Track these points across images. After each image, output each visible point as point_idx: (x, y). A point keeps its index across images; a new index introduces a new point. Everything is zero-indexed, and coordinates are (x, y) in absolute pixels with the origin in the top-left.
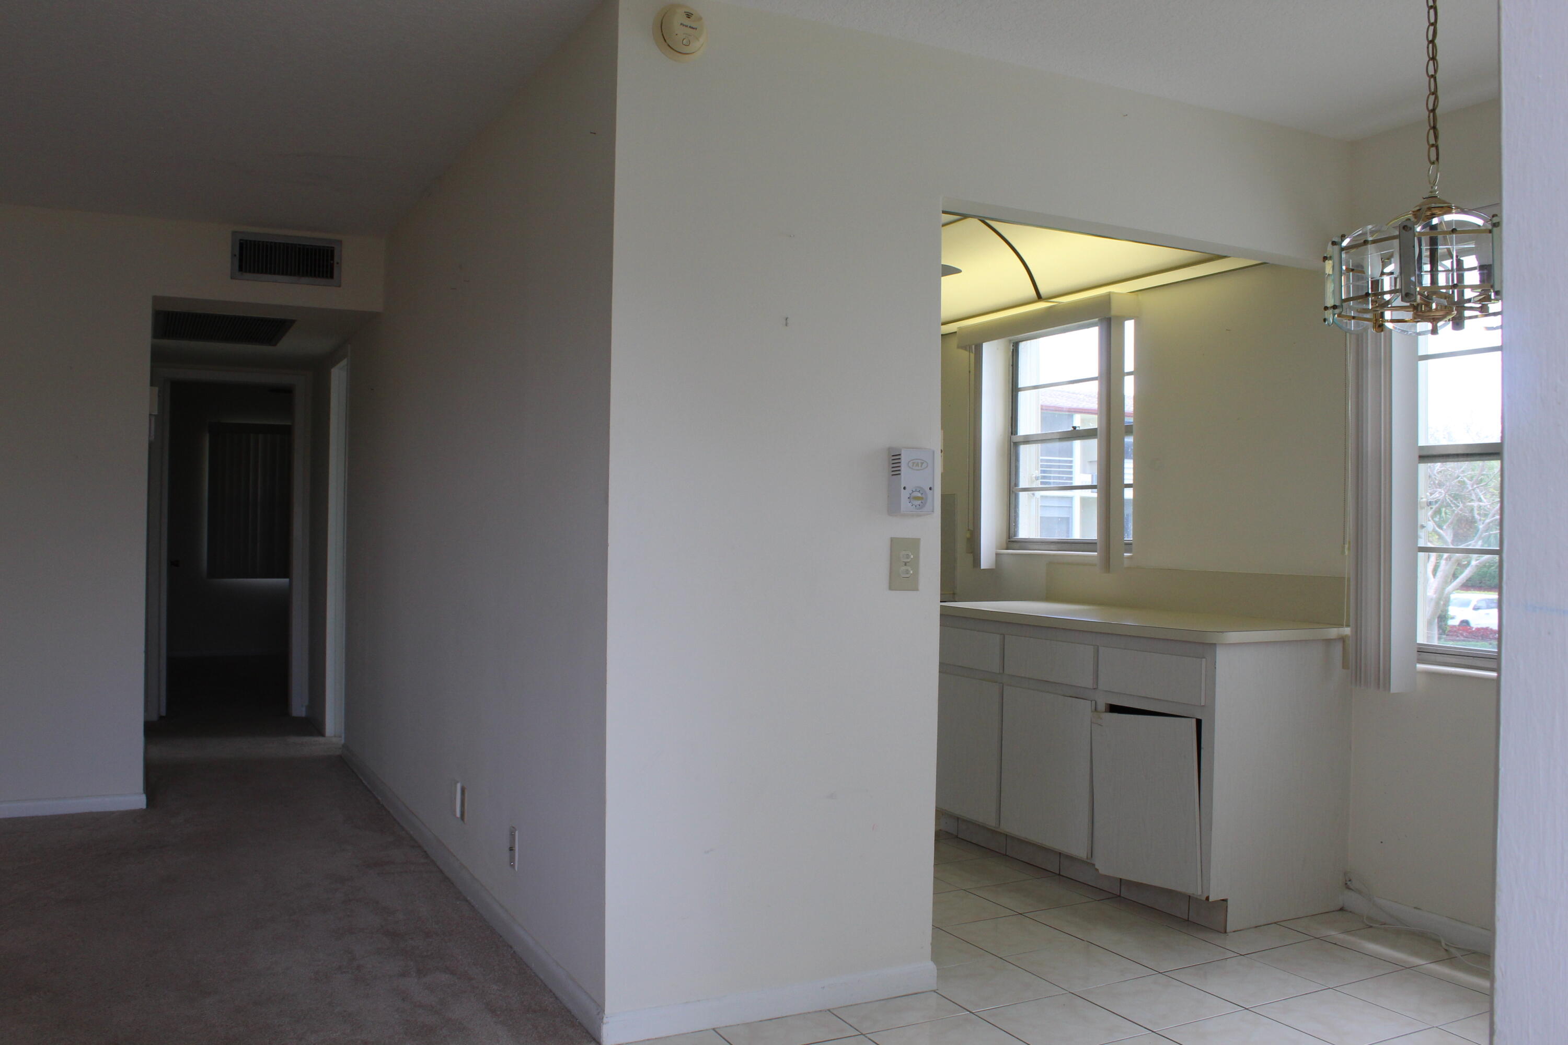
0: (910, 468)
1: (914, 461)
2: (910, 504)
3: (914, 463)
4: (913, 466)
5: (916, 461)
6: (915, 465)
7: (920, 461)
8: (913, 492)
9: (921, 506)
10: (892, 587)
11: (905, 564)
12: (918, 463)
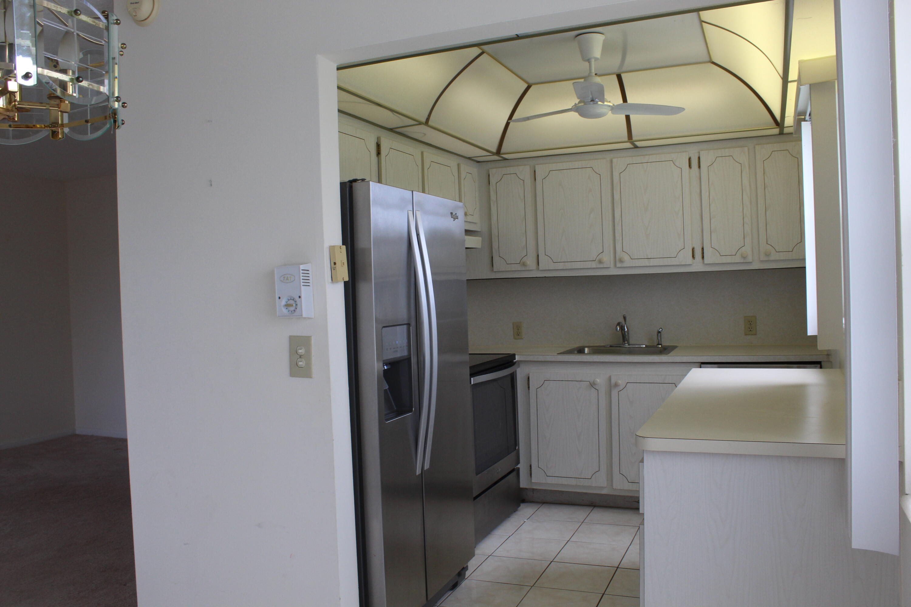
0: (281, 281)
2: (287, 310)
3: (284, 277)
4: (284, 279)
5: (287, 276)
7: (289, 276)
8: (289, 300)
9: (294, 311)
10: (293, 374)
11: (300, 357)
12: (287, 278)
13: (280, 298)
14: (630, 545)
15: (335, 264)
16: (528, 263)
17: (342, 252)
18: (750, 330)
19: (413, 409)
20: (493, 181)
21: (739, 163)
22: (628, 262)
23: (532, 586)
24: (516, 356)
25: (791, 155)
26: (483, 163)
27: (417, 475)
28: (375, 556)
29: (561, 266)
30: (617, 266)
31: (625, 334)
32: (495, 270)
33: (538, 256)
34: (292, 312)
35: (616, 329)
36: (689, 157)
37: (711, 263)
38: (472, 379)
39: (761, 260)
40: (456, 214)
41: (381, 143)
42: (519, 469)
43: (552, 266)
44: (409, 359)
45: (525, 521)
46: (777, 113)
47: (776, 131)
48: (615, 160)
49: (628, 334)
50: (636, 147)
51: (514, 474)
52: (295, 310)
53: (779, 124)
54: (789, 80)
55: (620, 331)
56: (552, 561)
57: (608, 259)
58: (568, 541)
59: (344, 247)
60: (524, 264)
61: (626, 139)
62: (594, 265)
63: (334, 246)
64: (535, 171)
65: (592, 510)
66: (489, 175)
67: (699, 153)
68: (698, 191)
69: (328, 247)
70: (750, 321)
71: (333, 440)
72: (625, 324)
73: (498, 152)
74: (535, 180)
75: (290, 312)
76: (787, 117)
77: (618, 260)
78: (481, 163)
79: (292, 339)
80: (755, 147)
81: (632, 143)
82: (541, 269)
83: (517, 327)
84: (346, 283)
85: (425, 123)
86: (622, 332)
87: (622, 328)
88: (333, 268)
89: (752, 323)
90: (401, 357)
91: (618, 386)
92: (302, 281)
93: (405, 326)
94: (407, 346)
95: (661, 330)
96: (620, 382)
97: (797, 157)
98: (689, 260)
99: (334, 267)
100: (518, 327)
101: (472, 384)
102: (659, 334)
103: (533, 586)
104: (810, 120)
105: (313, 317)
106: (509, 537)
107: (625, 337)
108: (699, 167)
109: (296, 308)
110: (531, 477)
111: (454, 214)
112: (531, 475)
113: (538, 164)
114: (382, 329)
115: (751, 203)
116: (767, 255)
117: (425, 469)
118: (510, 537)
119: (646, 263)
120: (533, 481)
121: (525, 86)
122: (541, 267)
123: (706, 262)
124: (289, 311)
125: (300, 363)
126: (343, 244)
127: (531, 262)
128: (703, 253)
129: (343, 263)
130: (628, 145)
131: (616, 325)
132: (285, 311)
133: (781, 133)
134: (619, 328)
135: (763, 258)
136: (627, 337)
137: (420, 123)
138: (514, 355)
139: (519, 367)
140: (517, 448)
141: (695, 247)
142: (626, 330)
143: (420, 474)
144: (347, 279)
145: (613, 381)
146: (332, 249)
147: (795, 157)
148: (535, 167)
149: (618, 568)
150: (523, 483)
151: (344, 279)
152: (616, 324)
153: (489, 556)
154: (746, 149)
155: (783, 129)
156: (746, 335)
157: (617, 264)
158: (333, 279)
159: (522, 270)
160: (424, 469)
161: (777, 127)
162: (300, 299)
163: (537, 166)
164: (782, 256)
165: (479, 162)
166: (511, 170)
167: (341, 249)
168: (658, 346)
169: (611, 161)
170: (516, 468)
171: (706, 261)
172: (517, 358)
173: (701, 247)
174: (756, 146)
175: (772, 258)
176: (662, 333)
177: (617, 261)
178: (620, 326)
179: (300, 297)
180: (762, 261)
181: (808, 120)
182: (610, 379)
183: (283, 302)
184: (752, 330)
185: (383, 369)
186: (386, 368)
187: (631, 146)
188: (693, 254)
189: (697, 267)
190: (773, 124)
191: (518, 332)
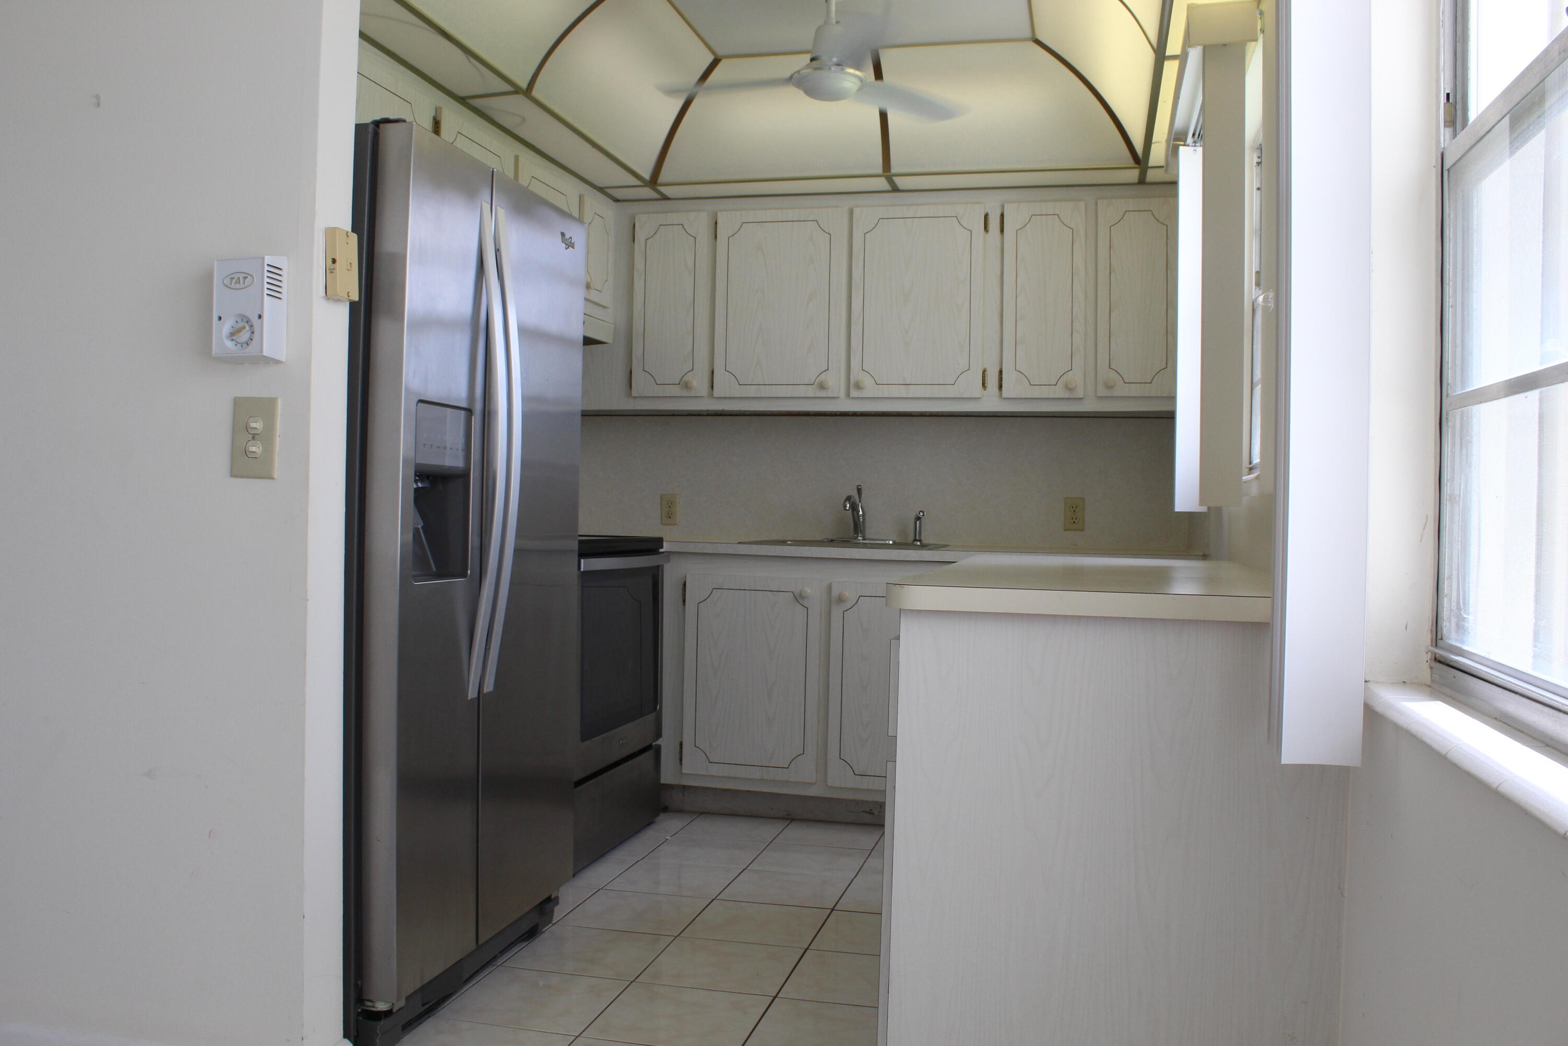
1: (232, 276)
3: (231, 279)
4: (232, 282)
5: (238, 275)
6: (234, 280)
7: (241, 276)
8: (238, 322)
9: (248, 344)
10: (235, 473)
11: (253, 438)
12: (239, 278)
13: (220, 318)
14: (855, 877)
15: (334, 261)
16: (695, 384)
17: (349, 242)
18: (1074, 522)
19: (467, 573)
20: (640, 235)
21: (1070, 228)
22: (870, 389)
23: (676, 937)
24: (664, 542)
25: (1157, 219)
26: (625, 203)
27: (469, 698)
28: (379, 840)
29: (752, 392)
30: (851, 396)
31: (859, 519)
32: (633, 395)
33: (713, 372)
34: (242, 346)
35: (844, 507)
36: (986, 212)
37: (1014, 397)
38: (582, 560)
39: (1098, 395)
40: (571, 238)
41: (441, 119)
42: (658, 750)
43: (738, 392)
44: (464, 475)
45: (667, 839)
46: (1138, 141)
47: (1133, 175)
48: (857, 211)
49: (864, 519)
50: (895, 189)
51: (649, 755)
52: (249, 342)
53: (1140, 160)
54: (1168, 53)
55: (850, 511)
56: (715, 899)
57: (835, 381)
58: (744, 870)
59: (354, 237)
60: (687, 386)
61: (879, 170)
62: (811, 392)
63: (334, 229)
64: (716, 223)
65: (788, 825)
66: (634, 226)
67: (1003, 206)
68: (998, 272)
69: (324, 229)
70: (1074, 507)
71: (308, 600)
72: (860, 501)
73: (653, 181)
74: (716, 238)
75: (239, 345)
76: (1155, 143)
77: (853, 385)
78: (621, 204)
79: (239, 405)
80: (1096, 204)
81: (890, 180)
82: (715, 395)
83: (668, 504)
84: (353, 306)
85: (525, 90)
86: (853, 513)
87: (854, 508)
88: (330, 269)
89: (1076, 510)
90: (451, 468)
91: (845, 601)
92: (266, 286)
93: (463, 412)
94: (463, 450)
95: (921, 514)
96: (847, 594)
97: (1165, 223)
98: (977, 390)
99: (333, 267)
100: (670, 503)
101: (582, 570)
102: (918, 522)
103: (678, 936)
104: (1194, 144)
105: (284, 361)
106: (637, 862)
107: (858, 527)
108: (1002, 231)
109: (252, 340)
110: (681, 764)
111: (567, 236)
112: (681, 760)
113: (721, 211)
114: (417, 406)
115: (1086, 298)
116: (1109, 387)
117: (485, 692)
118: (639, 862)
119: (901, 392)
120: (684, 771)
121: (710, 58)
122: (716, 393)
123: (1004, 396)
124: (236, 345)
125: (253, 449)
126: (353, 231)
127: (699, 383)
128: (1001, 379)
129: (351, 263)
130: (882, 184)
131: (843, 501)
132: (229, 344)
133: (1142, 181)
134: (848, 505)
135: (1102, 392)
136: (862, 528)
137: (517, 90)
138: (659, 541)
139: (669, 561)
140: (658, 708)
141: (988, 370)
142: (861, 513)
143: (474, 698)
144: (356, 298)
145: (835, 593)
146: (331, 233)
147: (1163, 224)
148: (716, 216)
149: (833, 910)
150: (667, 776)
151: (350, 294)
152: (845, 498)
153: (599, 890)
154: (1082, 204)
155: (1146, 171)
156: (1065, 530)
157: (851, 392)
158: (329, 294)
159: (683, 395)
160: (483, 691)
161: (1136, 166)
162: (260, 320)
163: (719, 215)
164: (1134, 391)
165: (617, 200)
166: (674, 218)
167: (348, 236)
168: (915, 543)
169: (851, 212)
170: (656, 745)
171: (1006, 392)
172: (666, 547)
173: (998, 370)
174: (1098, 201)
175: (1116, 392)
176: (923, 520)
177: (851, 387)
178: (851, 504)
179: (260, 317)
180: (1099, 397)
181: (1191, 145)
182: (829, 588)
183: (227, 328)
184: (1076, 521)
185: (415, 486)
186: (420, 485)
187: (888, 187)
188: (983, 380)
189: (990, 403)
190: (1130, 161)
191: (670, 513)
